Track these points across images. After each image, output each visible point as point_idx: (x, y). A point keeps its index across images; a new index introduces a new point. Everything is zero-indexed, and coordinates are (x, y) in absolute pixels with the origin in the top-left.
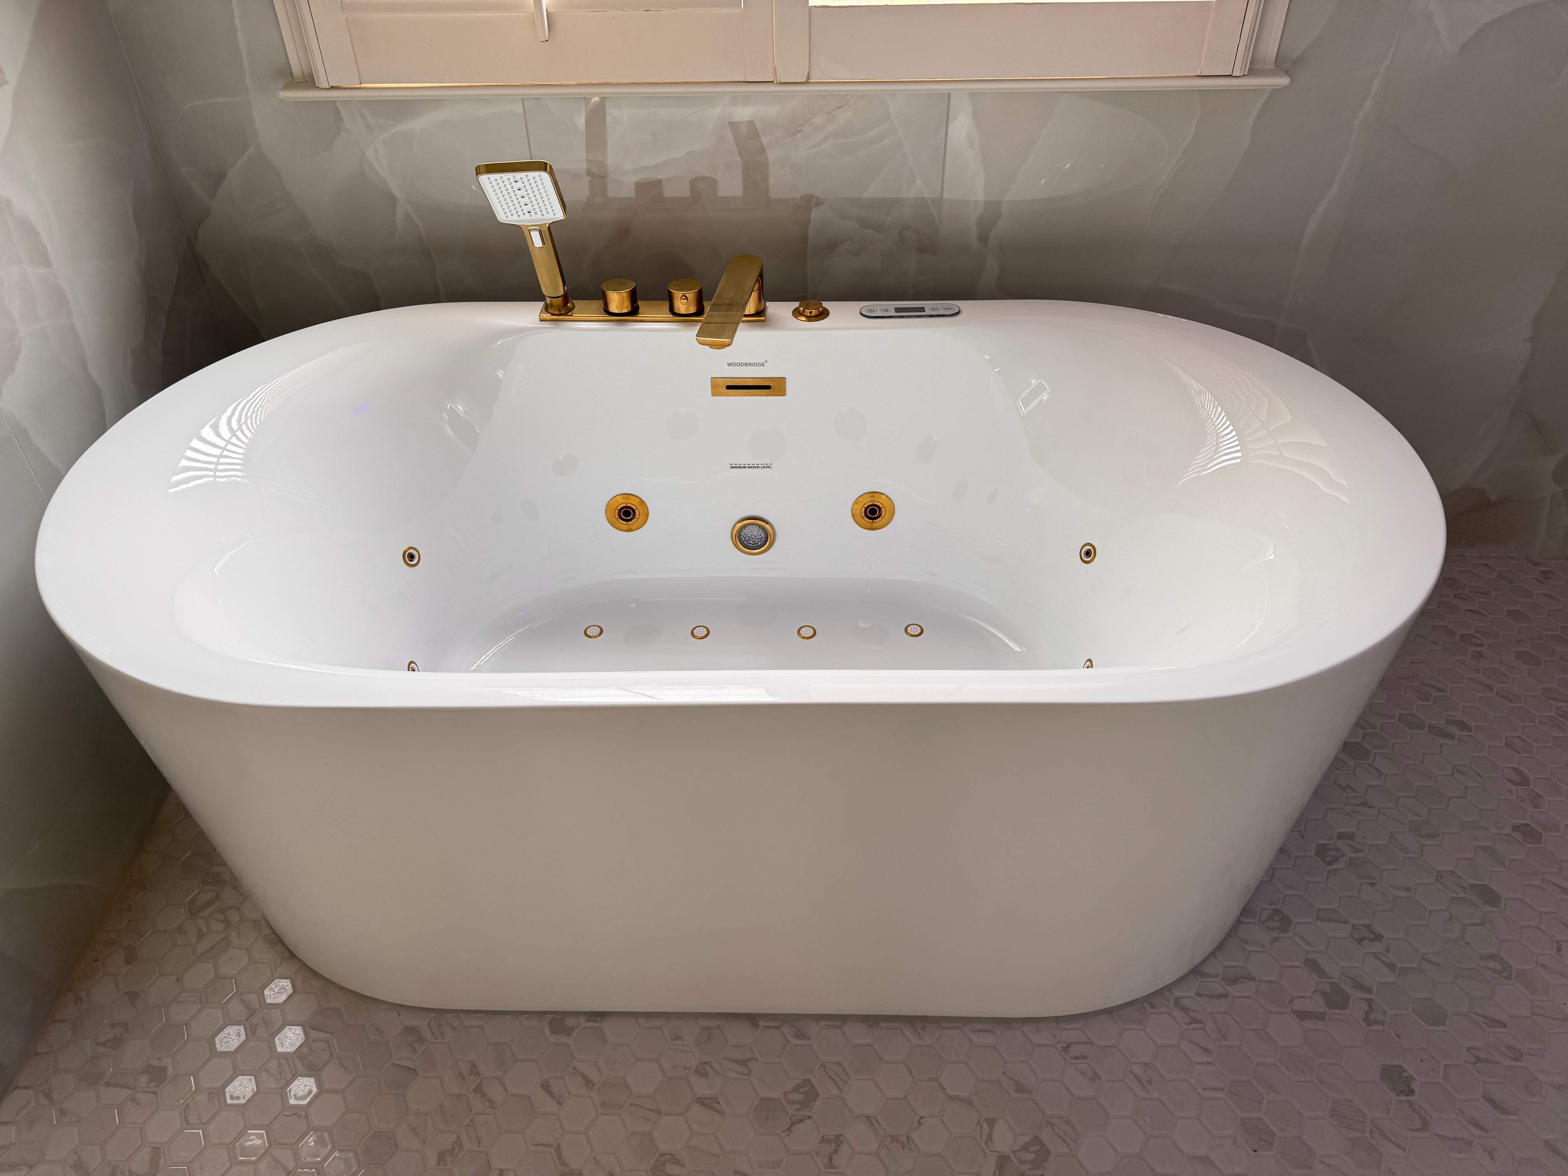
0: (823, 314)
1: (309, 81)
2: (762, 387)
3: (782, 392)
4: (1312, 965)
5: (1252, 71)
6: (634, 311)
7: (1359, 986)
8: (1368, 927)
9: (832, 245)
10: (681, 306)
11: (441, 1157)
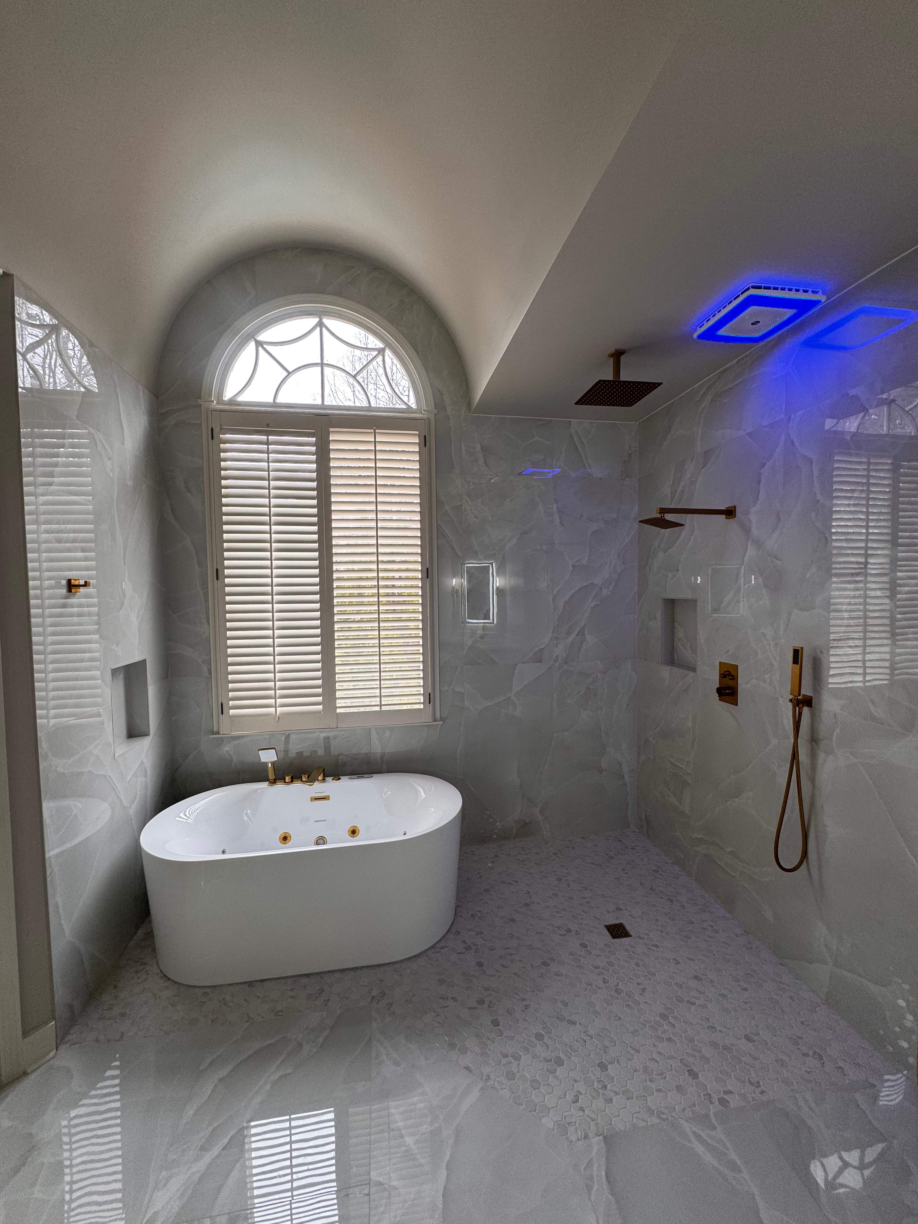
0: (339, 779)
1: (218, 733)
2: (324, 798)
3: (329, 799)
4: (464, 942)
5: (435, 721)
6: (292, 781)
7: (474, 945)
8: (480, 931)
9: (345, 764)
10: (304, 779)
11: (212, 1021)
